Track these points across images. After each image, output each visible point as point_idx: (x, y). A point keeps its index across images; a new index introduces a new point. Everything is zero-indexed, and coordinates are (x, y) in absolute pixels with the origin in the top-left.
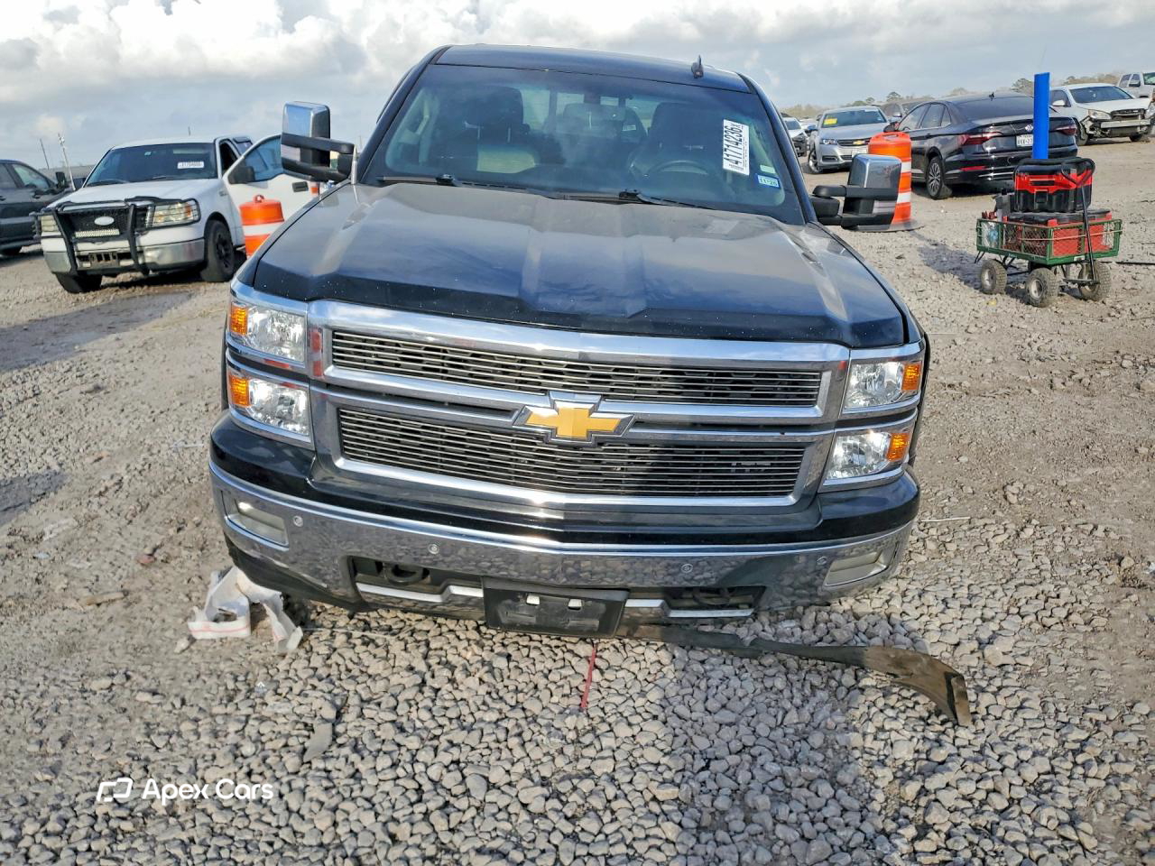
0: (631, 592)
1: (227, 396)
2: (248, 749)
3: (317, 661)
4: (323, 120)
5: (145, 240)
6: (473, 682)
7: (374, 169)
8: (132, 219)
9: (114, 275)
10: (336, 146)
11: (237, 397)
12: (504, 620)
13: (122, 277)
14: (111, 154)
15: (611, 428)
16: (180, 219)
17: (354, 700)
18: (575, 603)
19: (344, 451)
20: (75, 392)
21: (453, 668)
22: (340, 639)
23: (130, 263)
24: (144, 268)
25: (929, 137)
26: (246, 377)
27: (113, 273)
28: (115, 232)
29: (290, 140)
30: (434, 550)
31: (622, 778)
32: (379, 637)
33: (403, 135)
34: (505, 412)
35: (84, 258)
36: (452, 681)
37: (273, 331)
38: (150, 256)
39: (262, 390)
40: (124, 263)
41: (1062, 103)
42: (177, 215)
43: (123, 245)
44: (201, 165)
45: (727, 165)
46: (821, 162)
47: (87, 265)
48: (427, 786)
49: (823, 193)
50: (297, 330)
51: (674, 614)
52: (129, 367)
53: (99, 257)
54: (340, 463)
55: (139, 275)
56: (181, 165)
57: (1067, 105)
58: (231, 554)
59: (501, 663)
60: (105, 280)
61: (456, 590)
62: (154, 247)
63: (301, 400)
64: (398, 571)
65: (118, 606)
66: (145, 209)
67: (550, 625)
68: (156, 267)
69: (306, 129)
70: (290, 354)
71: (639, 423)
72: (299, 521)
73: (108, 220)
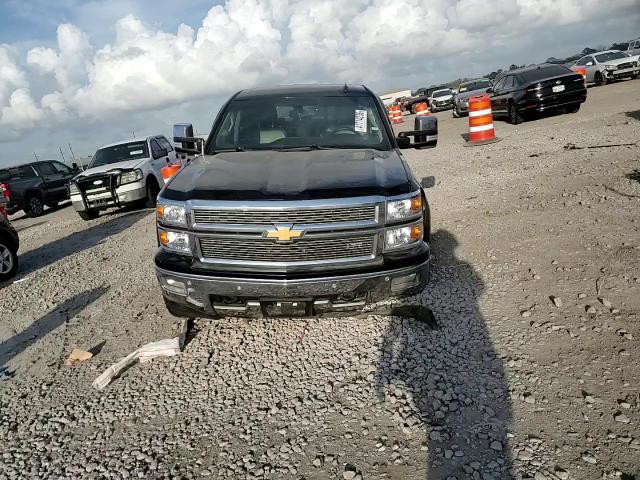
0: (316, 298)
1: (160, 241)
2: (178, 369)
3: (202, 341)
4: (190, 130)
5: (118, 191)
6: (260, 339)
7: (211, 148)
8: (111, 182)
9: (105, 210)
10: (196, 140)
11: (163, 240)
12: (270, 314)
13: (110, 210)
14: (99, 152)
15: (299, 235)
16: (134, 179)
17: (216, 351)
18: (295, 304)
19: (203, 256)
20: (95, 262)
21: (253, 336)
22: (212, 333)
23: (112, 202)
24: (119, 204)
25: (508, 93)
26: (166, 231)
27: (104, 208)
28: (104, 189)
29: (177, 140)
30: (239, 288)
31: (310, 359)
32: (227, 331)
33: (223, 133)
34: (259, 233)
35: (91, 203)
36: (254, 340)
37: (173, 214)
38: (121, 198)
39: (172, 237)
40: (109, 203)
41: (590, 63)
42: (132, 176)
43: (109, 194)
44: (141, 152)
45: (357, 129)
46: (460, 111)
47: (92, 206)
48: (241, 370)
49: (402, 135)
50: (183, 212)
51: (334, 306)
52: (118, 249)
53: (98, 201)
54: (202, 260)
55: (117, 208)
56: (131, 153)
57: (594, 64)
58: (167, 307)
59: (272, 332)
60: (101, 213)
61: (250, 304)
62: (123, 194)
63: (186, 238)
64: (228, 298)
65: (125, 336)
66: (116, 176)
67: (287, 314)
68: (124, 203)
69: (184, 135)
70: (181, 221)
71: (308, 233)
72: (189, 283)
73: (100, 182)
